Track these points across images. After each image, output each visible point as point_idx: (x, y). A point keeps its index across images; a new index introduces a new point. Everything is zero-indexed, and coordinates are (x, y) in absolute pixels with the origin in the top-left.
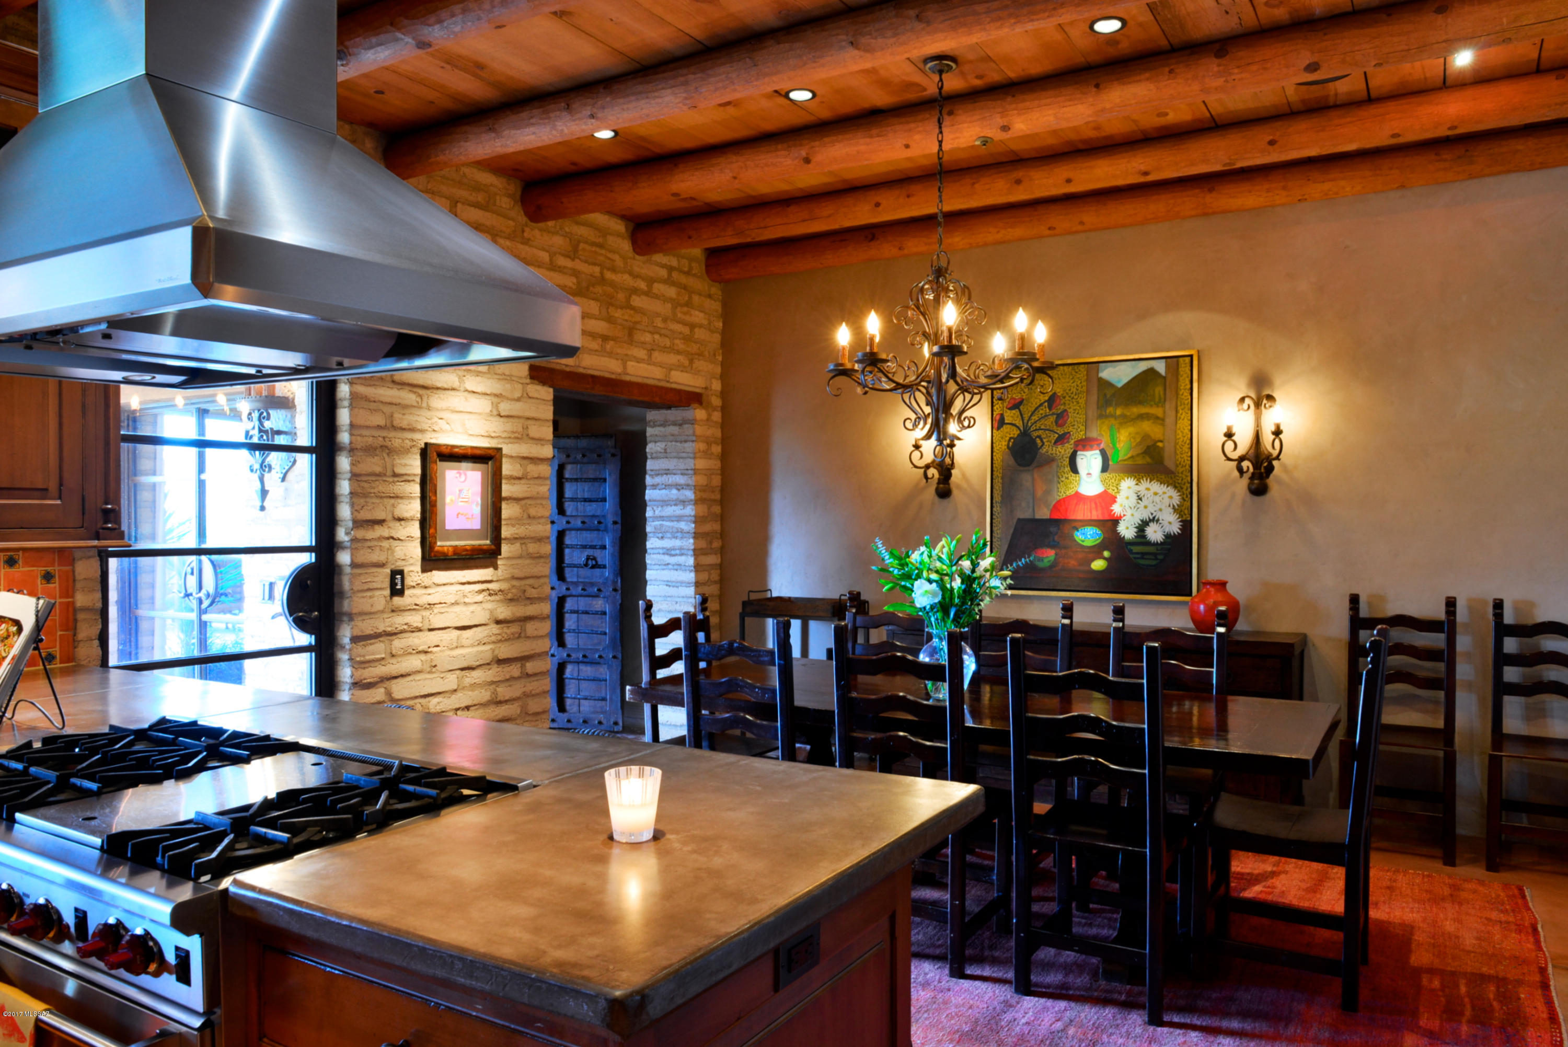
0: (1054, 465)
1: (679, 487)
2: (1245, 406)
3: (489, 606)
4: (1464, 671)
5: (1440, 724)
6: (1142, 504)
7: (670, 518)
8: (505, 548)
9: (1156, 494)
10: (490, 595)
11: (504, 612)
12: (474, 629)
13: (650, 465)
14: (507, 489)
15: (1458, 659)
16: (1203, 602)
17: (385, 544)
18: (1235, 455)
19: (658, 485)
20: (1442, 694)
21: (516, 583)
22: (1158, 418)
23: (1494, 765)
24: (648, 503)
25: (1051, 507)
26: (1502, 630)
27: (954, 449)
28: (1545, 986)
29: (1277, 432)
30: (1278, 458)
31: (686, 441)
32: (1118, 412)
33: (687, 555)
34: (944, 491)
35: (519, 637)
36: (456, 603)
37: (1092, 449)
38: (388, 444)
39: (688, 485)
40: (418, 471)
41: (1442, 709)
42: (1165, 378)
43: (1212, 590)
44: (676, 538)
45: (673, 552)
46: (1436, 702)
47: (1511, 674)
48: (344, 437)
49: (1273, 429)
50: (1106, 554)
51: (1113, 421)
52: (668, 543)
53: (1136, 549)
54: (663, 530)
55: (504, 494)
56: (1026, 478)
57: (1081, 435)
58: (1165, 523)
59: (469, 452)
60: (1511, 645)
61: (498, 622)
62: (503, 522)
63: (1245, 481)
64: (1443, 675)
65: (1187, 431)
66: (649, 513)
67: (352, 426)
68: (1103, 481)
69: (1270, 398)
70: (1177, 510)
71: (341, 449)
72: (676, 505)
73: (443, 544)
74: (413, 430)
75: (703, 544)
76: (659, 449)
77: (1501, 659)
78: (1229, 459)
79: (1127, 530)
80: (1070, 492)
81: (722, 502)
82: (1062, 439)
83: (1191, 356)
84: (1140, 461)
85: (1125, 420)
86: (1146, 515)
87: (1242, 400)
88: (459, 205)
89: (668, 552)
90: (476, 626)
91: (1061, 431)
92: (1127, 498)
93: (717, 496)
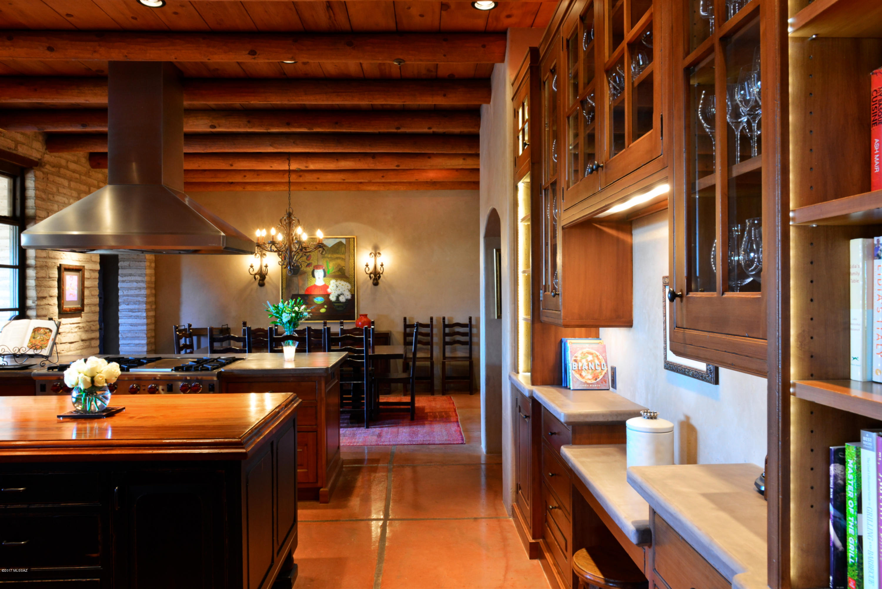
0: (306, 274)
1: (137, 282)
2: (372, 256)
3: (79, 333)
4: (435, 339)
5: (429, 356)
6: (338, 289)
7: (132, 296)
8: (86, 309)
9: (343, 285)
10: (80, 329)
11: (84, 336)
12: (75, 343)
13: (120, 271)
14: (87, 284)
15: (434, 336)
16: (360, 321)
17: (47, 307)
18: (369, 272)
19: (125, 281)
20: (429, 346)
21: (88, 324)
22: (343, 259)
23: (444, 364)
24: (120, 289)
25: (305, 290)
26: (445, 326)
27: (268, 268)
29: (382, 265)
30: (382, 273)
31: (141, 261)
32: (329, 256)
33: (142, 312)
34: (262, 284)
35: (89, 347)
36: (69, 332)
37: (320, 269)
38: (47, 264)
39: (142, 281)
40: (57, 276)
41: (430, 352)
42: (345, 245)
43: (363, 317)
44: (136, 304)
45: (134, 311)
46: (428, 349)
47: (448, 339)
48: (31, 261)
49: (381, 264)
50: (326, 306)
51: (327, 259)
52: (131, 307)
53: (336, 304)
54: (129, 301)
55: (85, 285)
56: (295, 279)
57: (316, 264)
58: (346, 295)
59: (74, 268)
60: (447, 330)
61: (82, 340)
62: (85, 297)
63: (372, 281)
64: (430, 340)
65: (353, 264)
66: (120, 293)
67: (36, 257)
68: (324, 281)
69: (379, 253)
70: (350, 291)
71: (29, 266)
72: (135, 290)
73: (66, 307)
74: (55, 258)
75: (149, 307)
76: (126, 265)
77: (445, 335)
78: (367, 274)
79: (333, 298)
80: (312, 284)
81: (155, 288)
82: (309, 265)
83: (354, 238)
84: (337, 274)
85: (332, 259)
86: (339, 293)
87: (371, 254)
88: (69, 162)
89: (131, 311)
90: (75, 342)
91: (308, 262)
92: (333, 286)
93: (153, 286)
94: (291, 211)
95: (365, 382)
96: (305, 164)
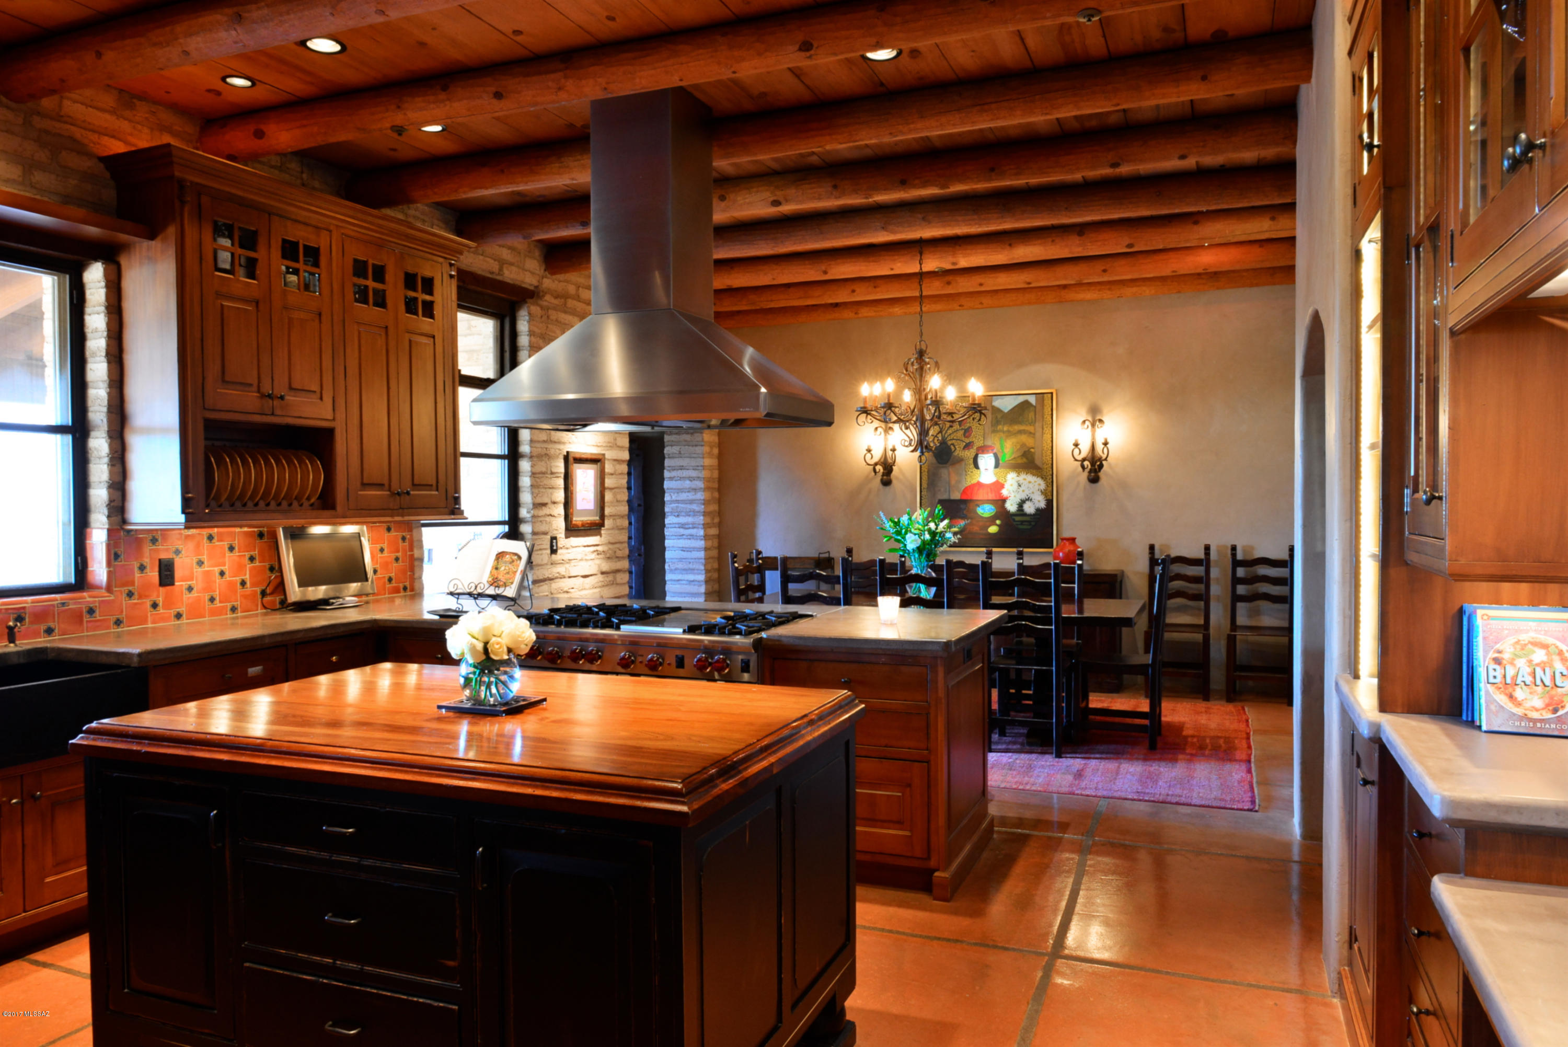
0: (963, 463)
1: (691, 479)
2: (1086, 426)
3: (598, 562)
4: (1215, 590)
5: (1202, 622)
6: (1021, 489)
7: (683, 502)
8: (607, 522)
9: (1030, 482)
10: (598, 554)
11: (606, 567)
12: (591, 578)
13: (667, 462)
14: (609, 482)
15: (1212, 582)
16: (1061, 550)
17: (548, 519)
18: (1080, 458)
19: (674, 477)
20: (1202, 603)
21: (611, 546)
22: (1030, 433)
23: (1231, 640)
24: (666, 491)
25: (961, 491)
26: (1236, 563)
27: (896, 452)
28: (1248, 738)
29: (1106, 444)
30: (1106, 459)
31: (696, 446)
32: (1005, 429)
33: (698, 528)
34: (886, 482)
35: (613, 584)
36: (581, 560)
37: (988, 452)
38: (548, 452)
39: (698, 478)
40: (562, 470)
41: (1203, 614)
42: (1035, 407)
43: (1067, 543)
44: (689, 516)
45: (686, 526)
46: (1199, 609)
47: (1241, 589)
48: (525, 448)
49: (1103, 441)
50: (998, 522)
51: (1002, 434)
52: (682, 520)
53: (1017, 518)
54: (679, 510)
55: (606, 485)
56: (944, 472)
57: (981, 444)
58: (1036, 502)
59: (589, 457)
60: (1241, 572)
61: (603, 573)
62: (606, 504)
63: (1086, 474)
64: (1203, 592)
65: (1049, 441)
66: (667, 498)
67: (531, 441)
68: (996, 474)
69: (1101, 421)
70: (1043, 493)
71: (522, 456)
72: (688, 492)
73: (577, 519)
74: (559, 443)
75: (708, 520)
76: (675, 451)
77: (1236, 581)
78: (1076, 460)
79: (1011, 507)
80: (974, 481)
81: (719, 490)
82: (968, 446)
83: (1052, 393)
84: (1020, 461)
85: (1010, 434)
86: (1024, 497)
87: (1084, 422)
88: (580, 289)
89: (683, 526)
90: (591, 575)
91: (967, 441)
92: (1011, 485)
93: (716, 485)
94: (924, 348)
95: (1054, 668)
96: (951, 259)
